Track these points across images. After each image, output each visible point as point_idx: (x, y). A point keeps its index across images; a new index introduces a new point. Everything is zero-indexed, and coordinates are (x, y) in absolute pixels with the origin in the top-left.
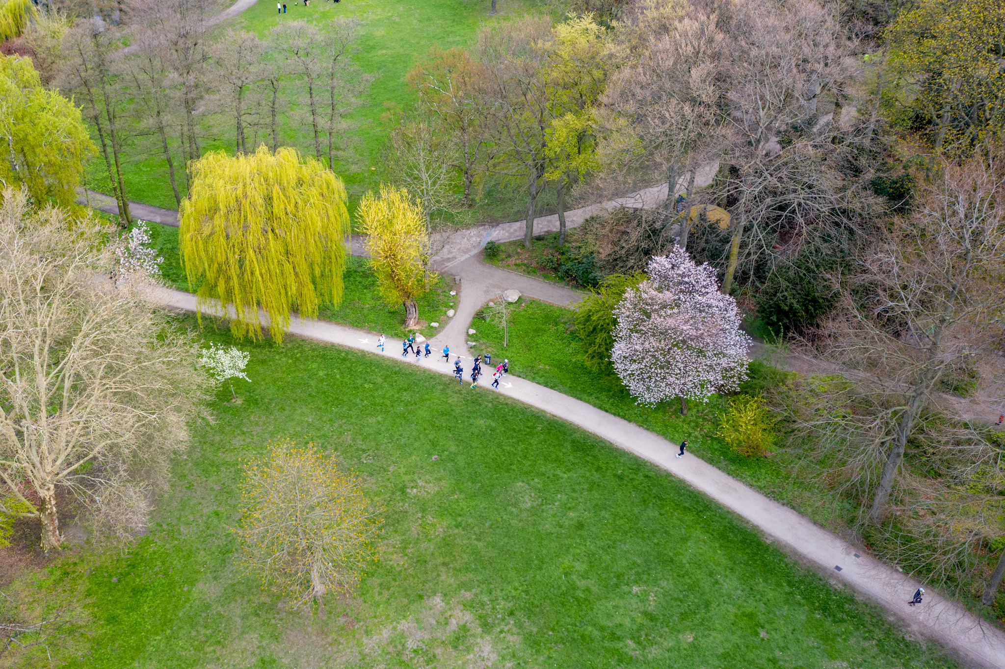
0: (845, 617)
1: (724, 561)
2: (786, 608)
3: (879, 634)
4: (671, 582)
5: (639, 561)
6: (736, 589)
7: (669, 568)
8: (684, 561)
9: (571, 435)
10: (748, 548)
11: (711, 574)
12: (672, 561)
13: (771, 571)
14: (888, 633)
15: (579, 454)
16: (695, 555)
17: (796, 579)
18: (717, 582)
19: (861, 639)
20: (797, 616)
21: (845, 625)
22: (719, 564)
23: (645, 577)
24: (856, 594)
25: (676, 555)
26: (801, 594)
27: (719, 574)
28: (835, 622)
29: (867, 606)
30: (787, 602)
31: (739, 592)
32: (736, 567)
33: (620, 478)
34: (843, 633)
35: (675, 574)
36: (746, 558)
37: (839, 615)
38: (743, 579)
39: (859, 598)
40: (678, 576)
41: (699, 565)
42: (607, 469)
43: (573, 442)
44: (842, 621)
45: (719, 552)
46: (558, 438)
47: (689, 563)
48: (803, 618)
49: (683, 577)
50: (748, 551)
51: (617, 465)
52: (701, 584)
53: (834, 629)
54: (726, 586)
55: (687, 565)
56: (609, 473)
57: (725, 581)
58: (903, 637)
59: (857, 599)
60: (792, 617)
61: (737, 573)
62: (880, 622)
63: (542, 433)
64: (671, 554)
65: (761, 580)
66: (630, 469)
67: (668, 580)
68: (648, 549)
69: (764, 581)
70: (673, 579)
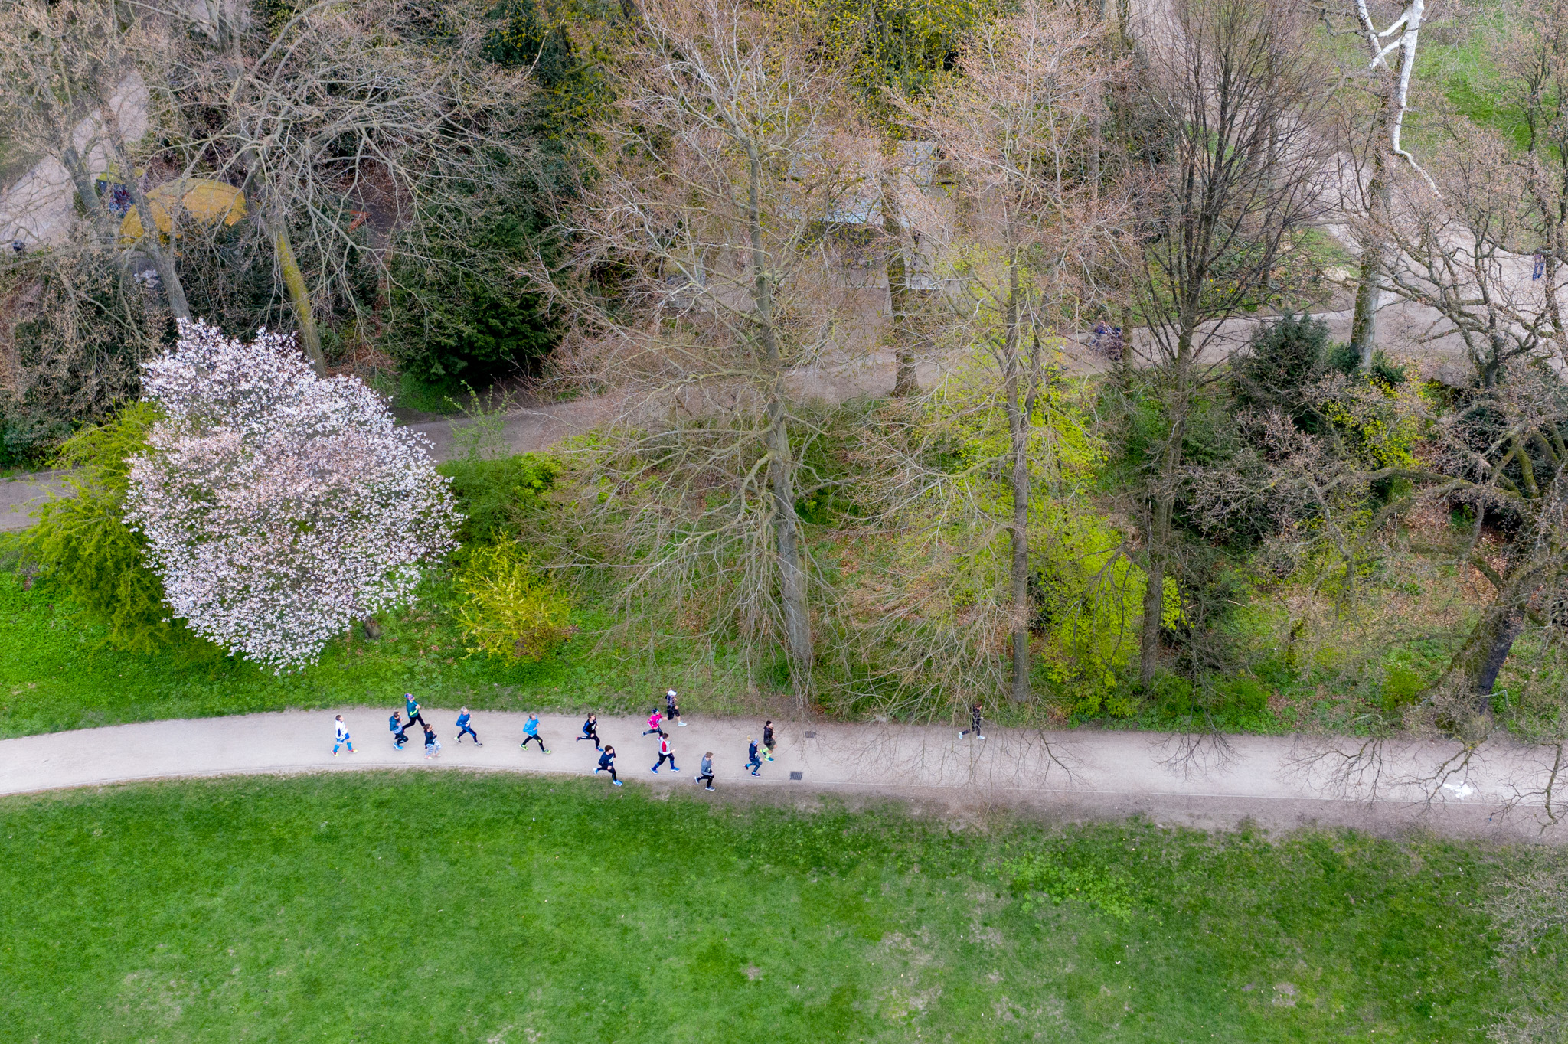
0: (853, 855)
1: (613, 881)
2: (759, 899)
3: (915, 851)
4: (547, 984)
5: (467, 983)
6: (664, 920)
7: (529, 959)
8: (548, 928)
9: (176, 807)
10: (638, 830)
11: (606, 921)
12: (525, 942)
13: (698, 850)
14: (926, 841)
15: (218, 837)
16: (560, 904)
17: (746, 837)
18: (626, 930)
19: (895, 877)
20: (784, 902)
21: (860, 868)
22: (609, 894)
23: (497, 1007)
24: (847, 804)
25: (525, 925)
26: (768, 859)
27: (620, 912)
28: (843, 874)
29: (872, 813)
30: (754, 888)
31: (672, 922)
32: (640, 879)
33: (332, 837)
34: (866, 884)
35: (547, 964)
36: (646, 851)
37: (844, 858)
38: (663, 893)
39: (854, 808)
40: (554, 963)
41: (578, 917)
42: (295, 836)
43: (189, 818)
44: (853, 864)
45: (596, 870)
46: (152, 829)
47: (558, 926)
48: (795, 899)
49: (563, 958)
50: (642, 836)
51: (308, 814)
52: (602, 951)
53: (850, 886)
54: (644, 927)
55: (557, 931)
56: (304, 840)
57: (636, 919)
58: (949, 832)
59: (852, 811)
60: (777, 910)
61: (649, 890)
62: (906, 829)
63: (110, 839)
64: (516, 929)
65: (693, 877)
66: (340, 808)
67: (540, 984)
68: (469, 947)
69: (698, 875)
70: (549, 975)
